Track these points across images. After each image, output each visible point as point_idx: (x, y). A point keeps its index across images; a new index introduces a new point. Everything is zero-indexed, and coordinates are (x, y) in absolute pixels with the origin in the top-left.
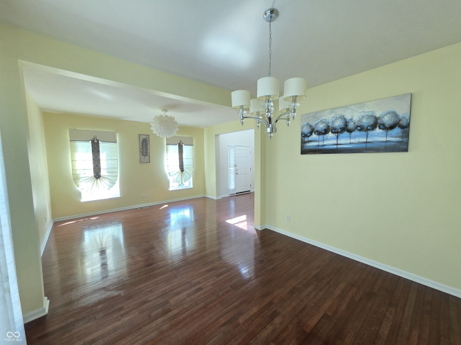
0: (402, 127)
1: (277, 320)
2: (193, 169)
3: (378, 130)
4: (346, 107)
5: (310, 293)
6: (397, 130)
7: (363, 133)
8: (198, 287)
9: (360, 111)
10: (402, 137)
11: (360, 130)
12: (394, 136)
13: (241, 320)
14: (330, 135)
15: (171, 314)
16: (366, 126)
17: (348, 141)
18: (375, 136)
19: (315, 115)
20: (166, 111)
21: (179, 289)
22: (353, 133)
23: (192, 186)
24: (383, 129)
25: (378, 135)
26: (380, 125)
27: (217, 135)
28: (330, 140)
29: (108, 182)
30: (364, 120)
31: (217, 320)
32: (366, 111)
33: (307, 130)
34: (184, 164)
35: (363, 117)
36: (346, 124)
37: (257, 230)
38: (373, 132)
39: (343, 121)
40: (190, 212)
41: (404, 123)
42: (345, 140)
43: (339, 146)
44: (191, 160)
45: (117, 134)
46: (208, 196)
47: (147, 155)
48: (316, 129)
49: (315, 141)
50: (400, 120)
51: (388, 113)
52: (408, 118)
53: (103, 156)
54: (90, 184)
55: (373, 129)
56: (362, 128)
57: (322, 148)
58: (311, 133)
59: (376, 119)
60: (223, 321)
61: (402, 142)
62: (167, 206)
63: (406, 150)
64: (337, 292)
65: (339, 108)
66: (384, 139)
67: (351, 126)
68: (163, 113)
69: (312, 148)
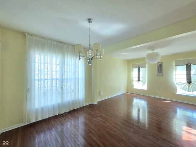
20: (153, 50)
29: (142, 83)
45: (147, 64)
47: (161, 72)
53: (141, 73)
54: (136, 82)
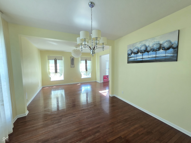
0: (174, 48)
1: (97, 134)
2: (91, 70)
3: (161, 51)
4: (146, 40)
5: (119, 126)
6: (171, 50)
7: (154, 52)
8: (74, 115)
9: (153, 41)
10: (174, 53)
11: (153, 51)
12: (170, 53)
13: (83, 131)
14: (139, 54)
15: (60, 123)
16: (155, 48)
17: (147, 57)
18: (160, 53)
19: (133, 45)
20: (77, 47)
21: (68, 115)
22: (150, 53)
23: (90, 77)
24: (164, 50)
25: (161, 53)
26: (162, 48)
27: (100, 56)
28: (139, 57)
29: (60, 74)
30: (155, 46)
31: (74, 129)
32: (156, 41)
33: (130, 52)
34: (87, 68)
35: (154, 44)
36: (146, 48)
37: (110, 96)
38: (159, 52)
39: (145, 47)
40: (90, 87)
41: (175, 46)
42: (146, 56)
43: (143, 59)
44: (90, 67)
45: (63, 57)
46: (97, 81)
47: (73, 64)
48: (133, 52)
49: (133, 57)
50: (172, 45)
51: (167, 41)
52: (177, 43)
53: (58, 65)
54: (54, 75)
55: (159, 50)
56: (153, 50)
57: (136, 60)
58: (131, 54)
59: (161, 45)
60: (76, 129)
61: (173, 56)
62: (80, 84)
63: (177, 60)
64: (132, 128)
65: (143, 41)
66: (164, 55)
67: (149, 49)
68: (76, 49)
69: (132, 60)
